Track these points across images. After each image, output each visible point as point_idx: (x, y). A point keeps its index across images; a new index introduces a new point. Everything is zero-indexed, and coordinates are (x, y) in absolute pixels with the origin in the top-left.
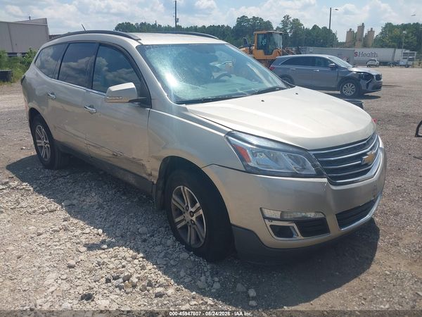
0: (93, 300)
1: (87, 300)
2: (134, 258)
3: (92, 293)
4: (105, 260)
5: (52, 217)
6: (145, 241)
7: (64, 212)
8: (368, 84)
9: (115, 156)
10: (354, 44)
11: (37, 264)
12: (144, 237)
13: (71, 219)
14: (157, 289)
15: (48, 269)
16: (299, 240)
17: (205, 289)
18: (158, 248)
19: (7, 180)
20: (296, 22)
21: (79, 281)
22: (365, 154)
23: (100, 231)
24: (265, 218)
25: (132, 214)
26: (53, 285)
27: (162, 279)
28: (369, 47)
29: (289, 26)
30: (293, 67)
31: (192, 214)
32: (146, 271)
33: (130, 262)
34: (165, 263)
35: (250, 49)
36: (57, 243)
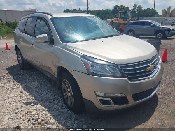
0: (20, 129)
1: (18, 129)
2: (43, 110)
3: (20, 126)
4: (31, 111)
5: (17, 91)
6: (50, 103)
7: (22, 89)
8: (168, 33)
9: (42, 65)
10: (166, 16)
11: (3, 111)
12: (51, 101)
13: (24, 92)
14: (49, 125)
15: (7, 114)
16: (113, 106)
17: (70, 126)
18: (55, 107)
19: (5, 74)
20: (140, 7)
21: (17, 120)
22: (148, 66)
23: (33, 98)
24: (97, 96)
25: (49, 90)
26: (6, 121)
27: (53, 121)
28: (172, 17)
29: (137, 9)
30: (135, 26)
31: (69, 92)
32: (46, 117)
33: (41, 112)
34: (56, 113)
35: (117, 19)
36: (15, 102)
